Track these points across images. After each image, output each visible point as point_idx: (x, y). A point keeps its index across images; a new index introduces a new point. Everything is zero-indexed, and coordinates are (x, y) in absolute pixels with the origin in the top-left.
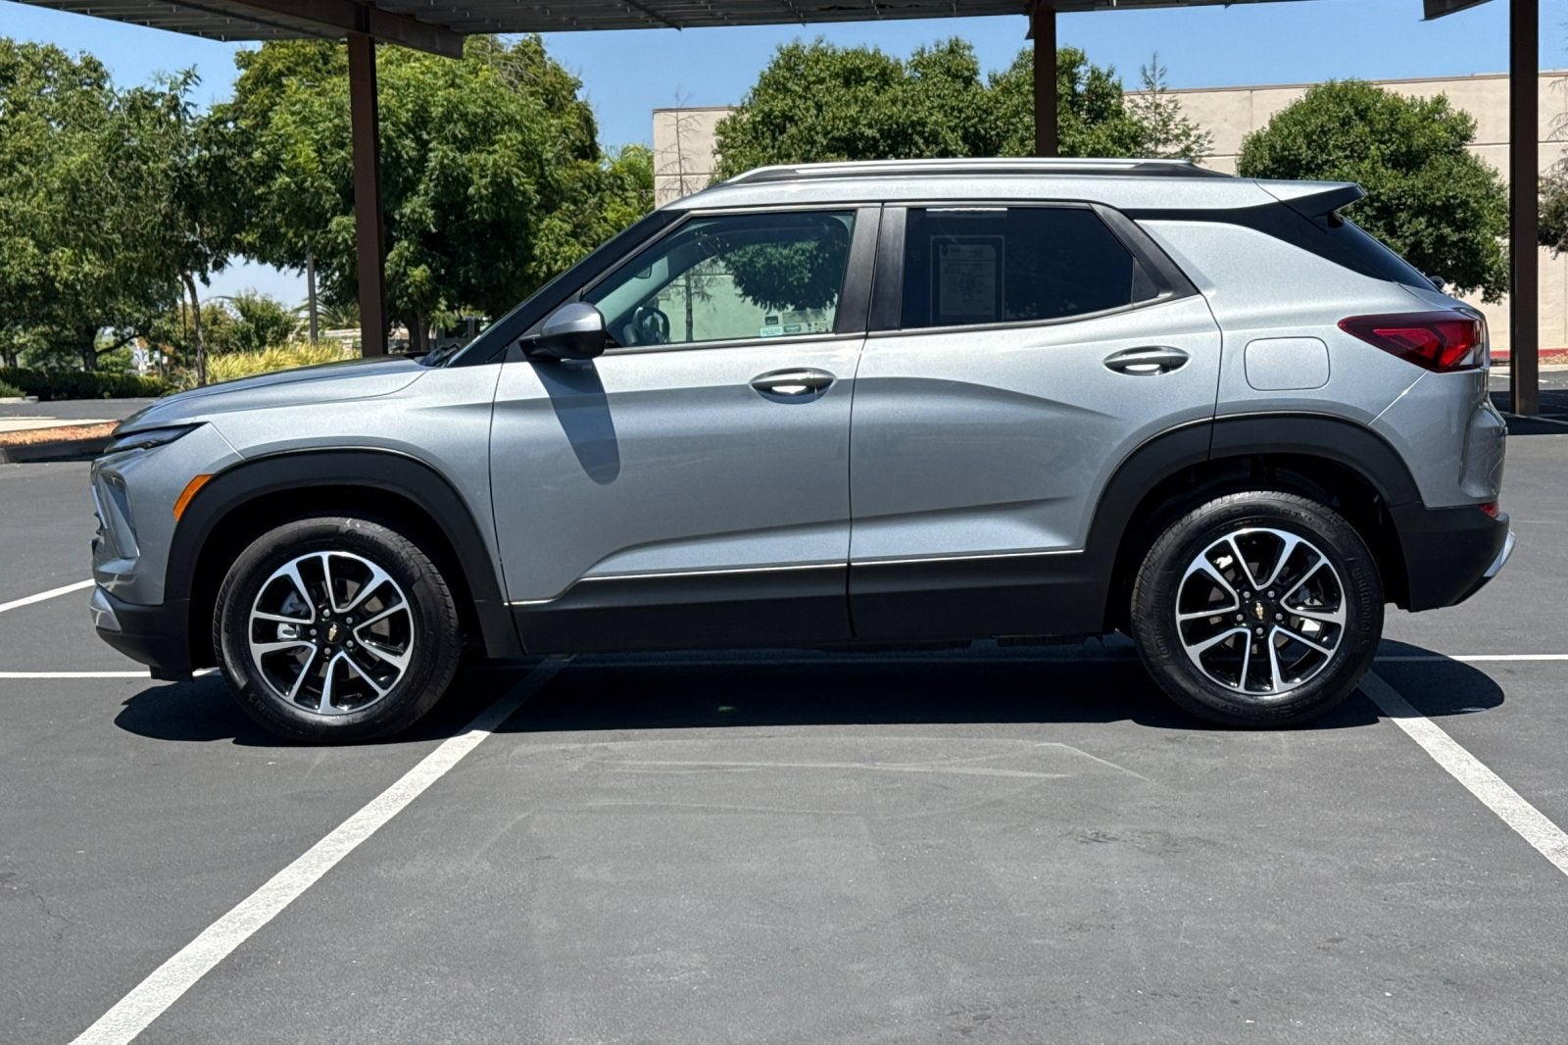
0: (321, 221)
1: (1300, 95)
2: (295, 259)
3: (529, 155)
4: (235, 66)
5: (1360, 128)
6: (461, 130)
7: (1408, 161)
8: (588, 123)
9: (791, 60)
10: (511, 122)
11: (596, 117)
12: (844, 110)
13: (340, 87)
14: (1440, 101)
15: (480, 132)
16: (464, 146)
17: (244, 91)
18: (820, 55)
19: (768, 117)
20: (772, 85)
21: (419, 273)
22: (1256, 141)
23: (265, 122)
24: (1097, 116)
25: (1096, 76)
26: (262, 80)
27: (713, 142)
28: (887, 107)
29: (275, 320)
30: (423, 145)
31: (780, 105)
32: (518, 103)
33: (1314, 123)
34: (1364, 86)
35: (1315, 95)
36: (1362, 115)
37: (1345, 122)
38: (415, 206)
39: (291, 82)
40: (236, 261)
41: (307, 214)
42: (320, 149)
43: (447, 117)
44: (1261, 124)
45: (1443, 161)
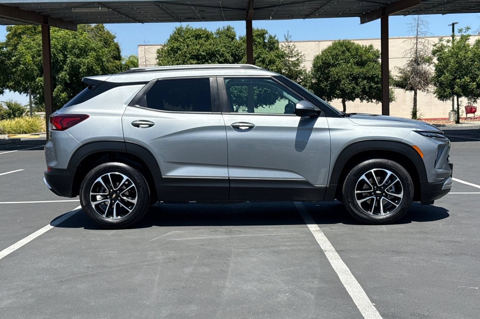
0: (34, 79)
1: (330, 44)
2: (25, 90)
3: (98, 59)
4: (6, 31)
5: (348, 54)
6: (77, 51)
7: (361, 64)
8: (118, 49)
9: (179, 31)
10: (93, 49)
11: (120, 47)
12: (196, 47)
13: (39, 38)
14: (371, 46)
15: (84, 52)
16: (78, 57)
17: (9, 38)
18: (188, 30)
19: (172, 49)
20: (173, 39)
21: (64, 95)
22: (318, 57)
23: (16, 49)
24: (271, 49)
25: (271, 37)
26: (15, 36)
27: (156, 55)
28: (208, 46)
29: (19, 109)
30: (65, 56)
31: (176, 45)
32: (95, 43)
33: (334, 53)
34: (349, 42)
35: (334, 44)
36: (348, 50)
37: (343, 52)
38: (62, 74)
39: (24, 37)
40: (7, 91)
41: (29, 77)
42: (33, 57)
43: (73, 48)
44: (319, 53)
45: (371, 64)
